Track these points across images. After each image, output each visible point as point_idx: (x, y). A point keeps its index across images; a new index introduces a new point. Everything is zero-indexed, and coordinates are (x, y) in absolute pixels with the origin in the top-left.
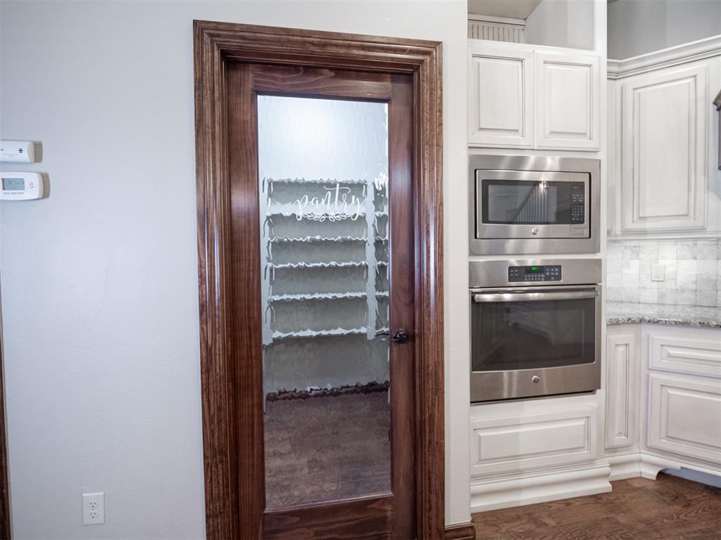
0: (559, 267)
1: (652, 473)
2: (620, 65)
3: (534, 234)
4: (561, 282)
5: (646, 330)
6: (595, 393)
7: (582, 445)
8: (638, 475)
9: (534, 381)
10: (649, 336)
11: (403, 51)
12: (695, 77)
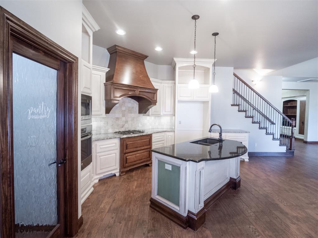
0: (86, 128)
1: (97, 181)
4: (86, 133)
10: (96, 144)
11: (70, 57)
12: (101, 76)
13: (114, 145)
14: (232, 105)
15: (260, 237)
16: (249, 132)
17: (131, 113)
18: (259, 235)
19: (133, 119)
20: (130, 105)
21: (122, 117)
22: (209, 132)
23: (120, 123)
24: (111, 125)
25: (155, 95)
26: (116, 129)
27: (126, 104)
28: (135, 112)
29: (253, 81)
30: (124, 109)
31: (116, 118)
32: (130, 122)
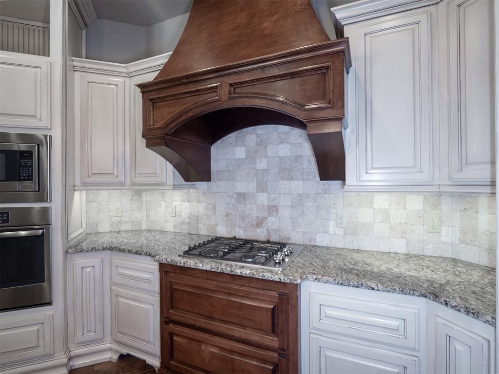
0: (7, 213)
1: (115, 357)
4: (9, 224)
8: (108, 360)
17: (292, 179)
19: (299, 201)
20: (284, 150)
21: (258, 191)
23: (253, 211)
24: (224, 213)
26: (237, 229)
27: (269, 147)
28: (308, 173)
30: (262, 164)
31: (236, 193)
32: (285, 213)
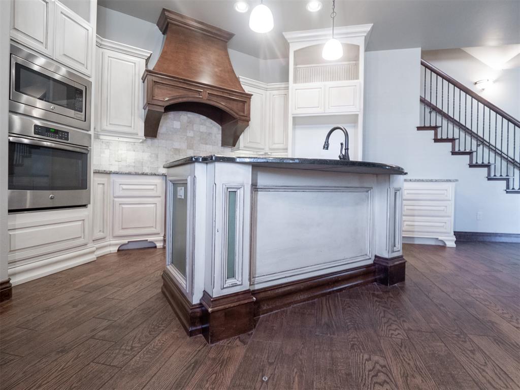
0: (68, 133)
1: (115, 249)
2: (102, 40)
3: (53, 109)
4: (69, 142)
5: (113, 177)
6: (87, 207)
7: (80, 236)
8: (109, 252)
9: (51, 198)
10: (114, 180)
12: (135, 63)
13: (152, 187)
14: (419, 128)
15: (386, 386)
16: (457, 180)
17: (206, 144)
18: (385, 381)
21: (187, 149)
22: (324, 147)
25: (246, 105)
27: (195, 125)
28: (215, 142)
29: (476, 83)
30: (190, 134)
31: (174, 149)
